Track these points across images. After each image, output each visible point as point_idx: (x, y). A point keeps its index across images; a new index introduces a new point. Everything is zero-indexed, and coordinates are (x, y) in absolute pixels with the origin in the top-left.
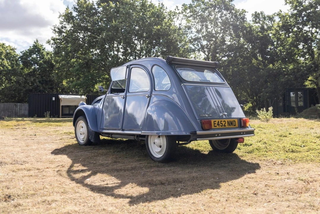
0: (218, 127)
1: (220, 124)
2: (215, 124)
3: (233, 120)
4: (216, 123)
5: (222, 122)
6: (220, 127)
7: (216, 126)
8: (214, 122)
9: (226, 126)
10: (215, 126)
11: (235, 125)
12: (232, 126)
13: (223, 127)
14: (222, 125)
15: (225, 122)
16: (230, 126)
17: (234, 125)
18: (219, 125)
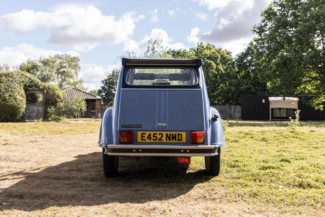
0: (148, 141)
1: (153, 138)
2: (144, 137)
3: (177, 133)
4: (146, 136)
5: (155, 135)
6: (152, 141)
7: (145, 140)
8: (142, 134)
9: (162, 140)
10: (142, 140)
11: (180, 139)
12: (174, 141)
13: (157, 141)
14: (155, 138)
15: (161, 136)
16: (170, 140)
17: (178, 140)
18: (150, 138)
